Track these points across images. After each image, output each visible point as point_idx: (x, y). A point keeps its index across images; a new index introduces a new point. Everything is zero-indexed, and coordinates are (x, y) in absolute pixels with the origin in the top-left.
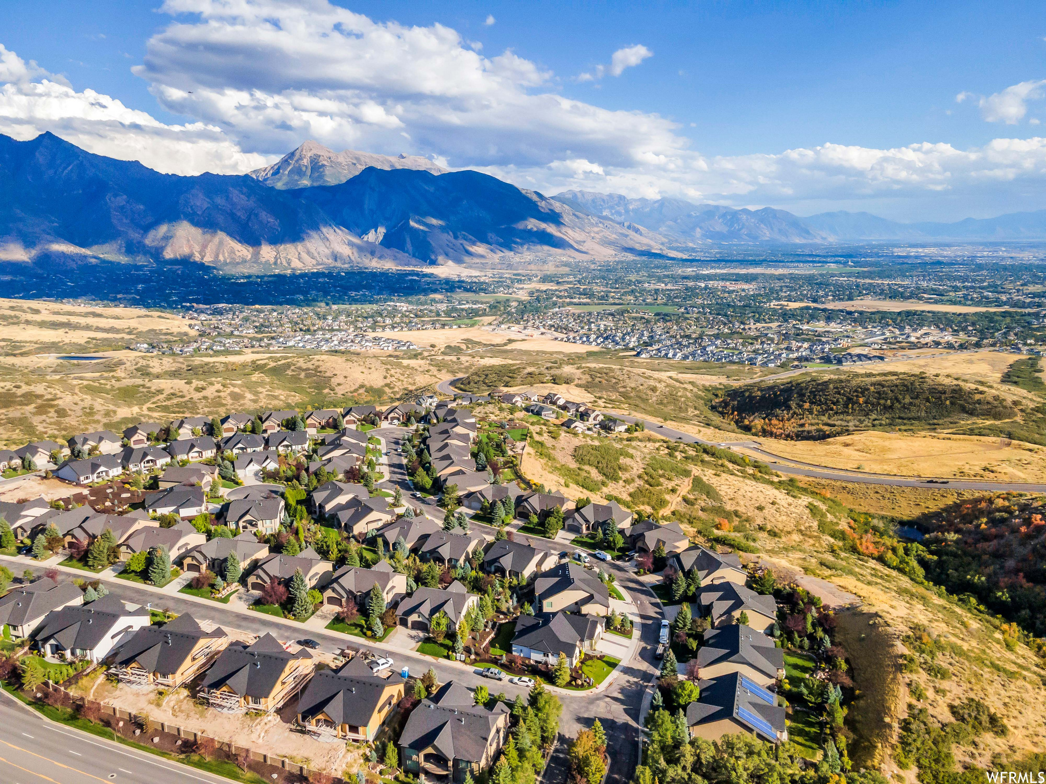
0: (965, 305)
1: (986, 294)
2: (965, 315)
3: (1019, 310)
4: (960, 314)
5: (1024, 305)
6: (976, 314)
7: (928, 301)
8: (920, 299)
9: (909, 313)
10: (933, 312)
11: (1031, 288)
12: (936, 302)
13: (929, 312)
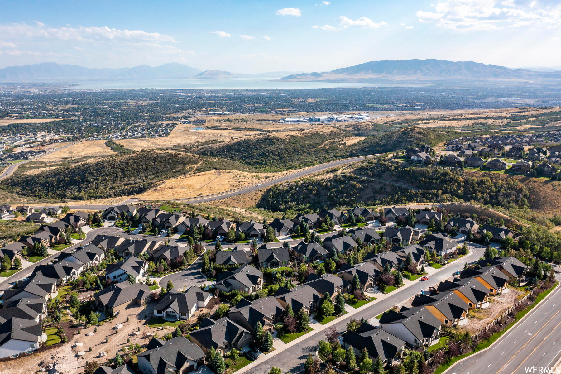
0: (39, 118)
1: (43, 111)
2: (46, 123)
3: (69, 119)
4: (43, 124)
5: (68, 116)
6: (50, 122)
7: (17, 118)
8: (11, 117)
9: (14, 126)
10: (28, 124)
11: (62, 107)
12: (22, 118)
13: (25, 124)
